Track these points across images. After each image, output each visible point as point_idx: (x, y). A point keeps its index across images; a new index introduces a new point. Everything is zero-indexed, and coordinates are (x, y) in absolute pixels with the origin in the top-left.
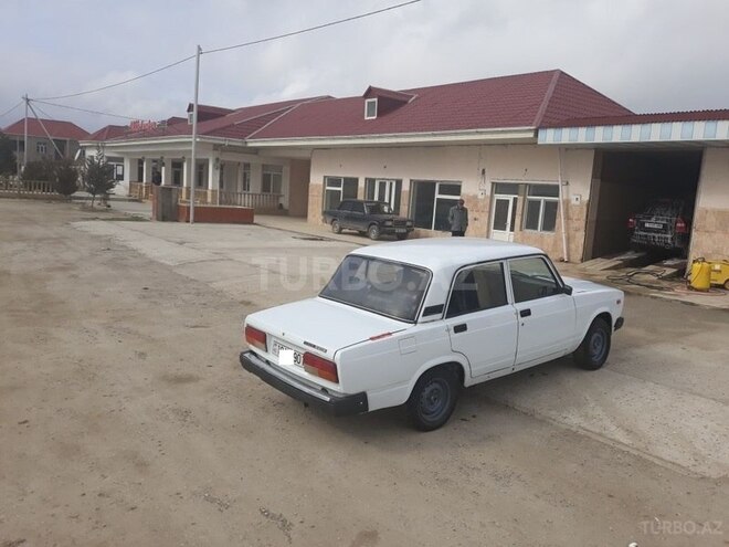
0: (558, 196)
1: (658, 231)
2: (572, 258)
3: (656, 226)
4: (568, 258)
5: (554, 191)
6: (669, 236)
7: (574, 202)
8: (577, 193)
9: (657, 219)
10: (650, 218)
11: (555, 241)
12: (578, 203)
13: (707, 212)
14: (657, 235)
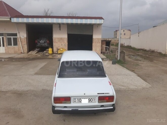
0: (17, 36)
1: (43, 43)
2: (24, 52)
3: (42, 42)
4: (23, 52)
5: (16, 35)
6: (46, 44)
7: (22, 37)
8: (23, 35)
9: (43, 40)
10: (41, 40)
11: (19, 48)
12: (23, 38)
13: (55, 38)
14: (43, 44)
